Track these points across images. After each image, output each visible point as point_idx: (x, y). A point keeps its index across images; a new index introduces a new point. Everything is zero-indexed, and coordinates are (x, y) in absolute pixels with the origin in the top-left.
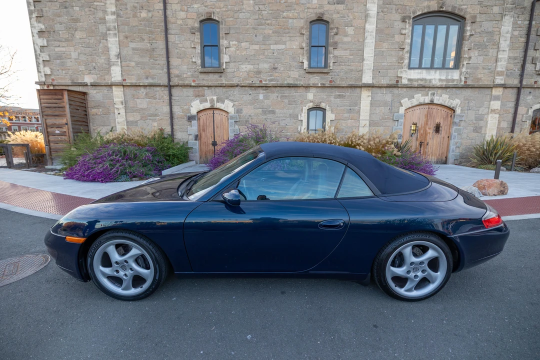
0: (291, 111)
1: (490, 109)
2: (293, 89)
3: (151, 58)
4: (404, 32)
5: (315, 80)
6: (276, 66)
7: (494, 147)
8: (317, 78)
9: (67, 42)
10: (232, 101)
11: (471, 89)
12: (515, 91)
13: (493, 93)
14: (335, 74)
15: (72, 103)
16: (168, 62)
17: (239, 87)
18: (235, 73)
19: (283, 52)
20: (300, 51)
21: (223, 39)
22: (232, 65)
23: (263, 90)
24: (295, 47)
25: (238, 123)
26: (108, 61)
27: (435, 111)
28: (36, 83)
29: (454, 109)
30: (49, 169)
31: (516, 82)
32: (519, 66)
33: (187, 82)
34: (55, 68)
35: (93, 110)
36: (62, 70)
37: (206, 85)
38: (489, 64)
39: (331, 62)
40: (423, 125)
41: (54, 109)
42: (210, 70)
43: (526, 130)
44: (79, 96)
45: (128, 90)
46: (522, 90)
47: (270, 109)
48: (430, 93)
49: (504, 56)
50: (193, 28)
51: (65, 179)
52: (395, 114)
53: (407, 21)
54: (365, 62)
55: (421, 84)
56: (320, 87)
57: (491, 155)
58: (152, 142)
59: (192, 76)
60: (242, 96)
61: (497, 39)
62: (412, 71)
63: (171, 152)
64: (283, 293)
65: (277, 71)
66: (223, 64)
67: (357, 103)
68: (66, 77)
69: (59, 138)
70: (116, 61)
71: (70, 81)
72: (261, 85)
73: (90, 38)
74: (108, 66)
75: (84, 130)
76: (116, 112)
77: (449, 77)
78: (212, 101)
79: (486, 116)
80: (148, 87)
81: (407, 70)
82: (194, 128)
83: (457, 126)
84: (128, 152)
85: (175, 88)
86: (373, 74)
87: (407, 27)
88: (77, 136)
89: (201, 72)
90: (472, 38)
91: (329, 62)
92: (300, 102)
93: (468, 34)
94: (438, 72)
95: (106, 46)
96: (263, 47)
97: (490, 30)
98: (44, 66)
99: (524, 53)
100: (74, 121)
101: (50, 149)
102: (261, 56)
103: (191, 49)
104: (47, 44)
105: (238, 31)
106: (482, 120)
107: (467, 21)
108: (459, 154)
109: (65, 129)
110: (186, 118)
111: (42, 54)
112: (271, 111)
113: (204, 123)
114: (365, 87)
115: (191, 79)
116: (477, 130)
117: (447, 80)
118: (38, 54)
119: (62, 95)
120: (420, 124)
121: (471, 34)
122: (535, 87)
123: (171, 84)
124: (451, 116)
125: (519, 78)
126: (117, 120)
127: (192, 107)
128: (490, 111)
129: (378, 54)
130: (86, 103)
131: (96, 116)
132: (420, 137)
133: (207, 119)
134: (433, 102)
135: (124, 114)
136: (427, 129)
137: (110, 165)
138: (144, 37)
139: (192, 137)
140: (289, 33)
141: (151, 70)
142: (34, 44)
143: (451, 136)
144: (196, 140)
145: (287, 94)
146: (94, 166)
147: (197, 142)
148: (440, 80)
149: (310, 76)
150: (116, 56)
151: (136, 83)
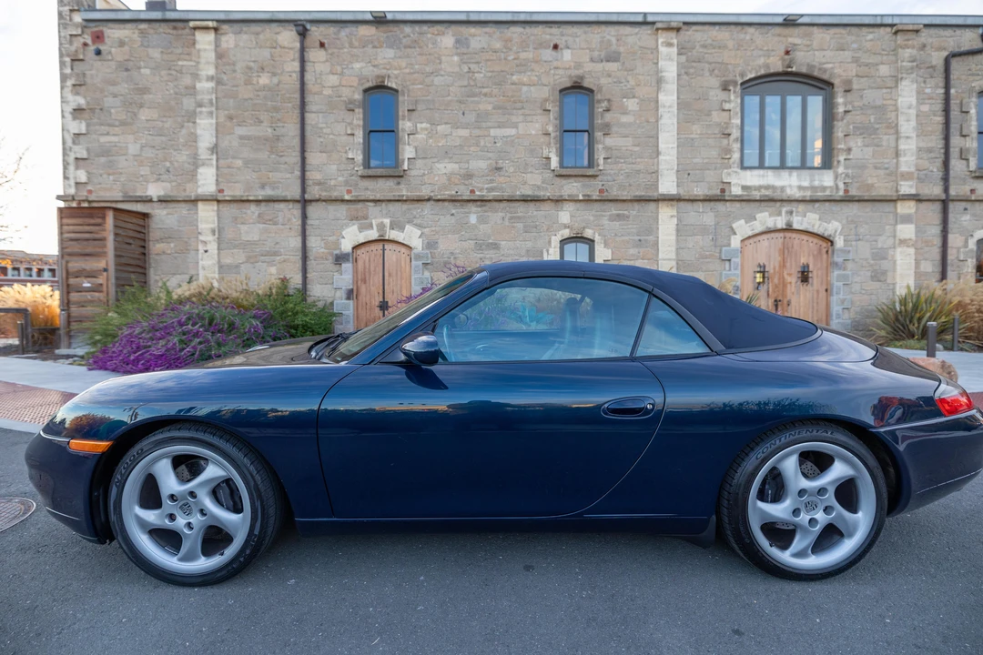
0: (529, 244)
1: (897, 239)
2: (532, 204)
3: (272, 152)
4: (727, 106)
5: (573, 188)
6: (500, 165)
7: (916, 307)
8: (575, 184)
9: (122, 127)
10: (419, 226)
11: (857, 203)
12: (937, 207)
13: (899, 210)
14: (609, 178)
15: (120, 231)
16: (303, 159)
17: (432, 202)
18: (426, 177)
19: (513, 141)
20: (543, 139)
21: (403, 119)
22: (419, 163)
23: (477, 206)
24: (533, 132)
25: (429, 267)
26: (195, 158)
27: (796, 242)
28: (59, 198)
29: (831, 239)
30: (63, 356)
31: (937, 191)
32: (939, 162)
33: (335, 194)
34: (95, 171)
35: (158, 246)
36: (109, 174)
37: (371, 198)
38: (886, 161)
39: (600, 157)
40: (777, 269)
41: (85, 243)
42: (379, 172)
43: (969, 277)
44: (134, 220)
45: (225, 209)
46: (951, 206)
47: (490, 241)
48: (784, 210)
49: (909, 146)
50: (351, 102)
51: (90, 370)
52: (724, 248)
53: (731, 88)
54: (661, 157)
55: (766, 196)
56: (581, 201)
57: (911, 322)
58: (265, 302)
59: (346, 183)
60: (436, 218)
61: (893, 118)
62: (748, 173)
63: (299, 320)
64: (528, 568)
65: (502, 173)
66: (403, 161)
67: (652, 229)
68: (115, 187)
69: (89, 296)
70: (209, 157)
71: (121, 194)
72: (472, 198)
73: (165, 119)
74: (192, 168)
75: (137, 282)
76: (201, 248)
77: (816, 183)
78: (381, 227)
79: (891, 252)
80: (263, 204)
81: (739, 171)
82: (345, 277)
83: (840, 269)
84: (217, 319)
85: (314, 204)
86: (678, 179)
87: (732, 97)
88: (123, 292)
89: (363, 177)
90: (849, 117)
91: (596, 157)
92: (545, 228)
93: (841, 109)
94: (795, 173)
95: (192, 133)
96: (477, 132)
97: (879, 103)
98: (77, 168)
99: (943, 142)
100: (121, 265)
101: (69, 316)
102: (472, 149)
103: (346, 137)
104: (87, 130)
105: (432, 107)
106: (885, 258)
107: (836, 89)
108: (849, 321)
109: (101, 280)
110: (331, 259)
111: (76, 148)
112: (491, 243)
113: (365, 268)
114: (664, 200)
115: (344, 189)
116: (879, 276)
117: (813, 188)
118: (68, 148)
119: (104, 218)
120: (772, 267)
121: (847, 109)
122: (973, 198)
123: (307, 197)
124: (827, 252)
125: (942, 183)
126: (201, 263)
127: (343, 237)
128: (897, 242)
129: (685, 144)
130: (146, 232)
131: (163, 257)
132: (774, 292)
133: (372, 260)
134: (791, 226)
135: (216, 252)
136: (786, 276)
137: (181, 341)
138: (262, 118)
139: (341, 294)
140: (523, 108)
141: (271, 174)
142: (63, 130)
143: (832, 289)
144: (348, 298)
145: (520, 214)
146: (150, 343)
147: (351, 302)
148: (800, 188)
149: (563, 181)
150: (208, 149)
151: (242, 196)
